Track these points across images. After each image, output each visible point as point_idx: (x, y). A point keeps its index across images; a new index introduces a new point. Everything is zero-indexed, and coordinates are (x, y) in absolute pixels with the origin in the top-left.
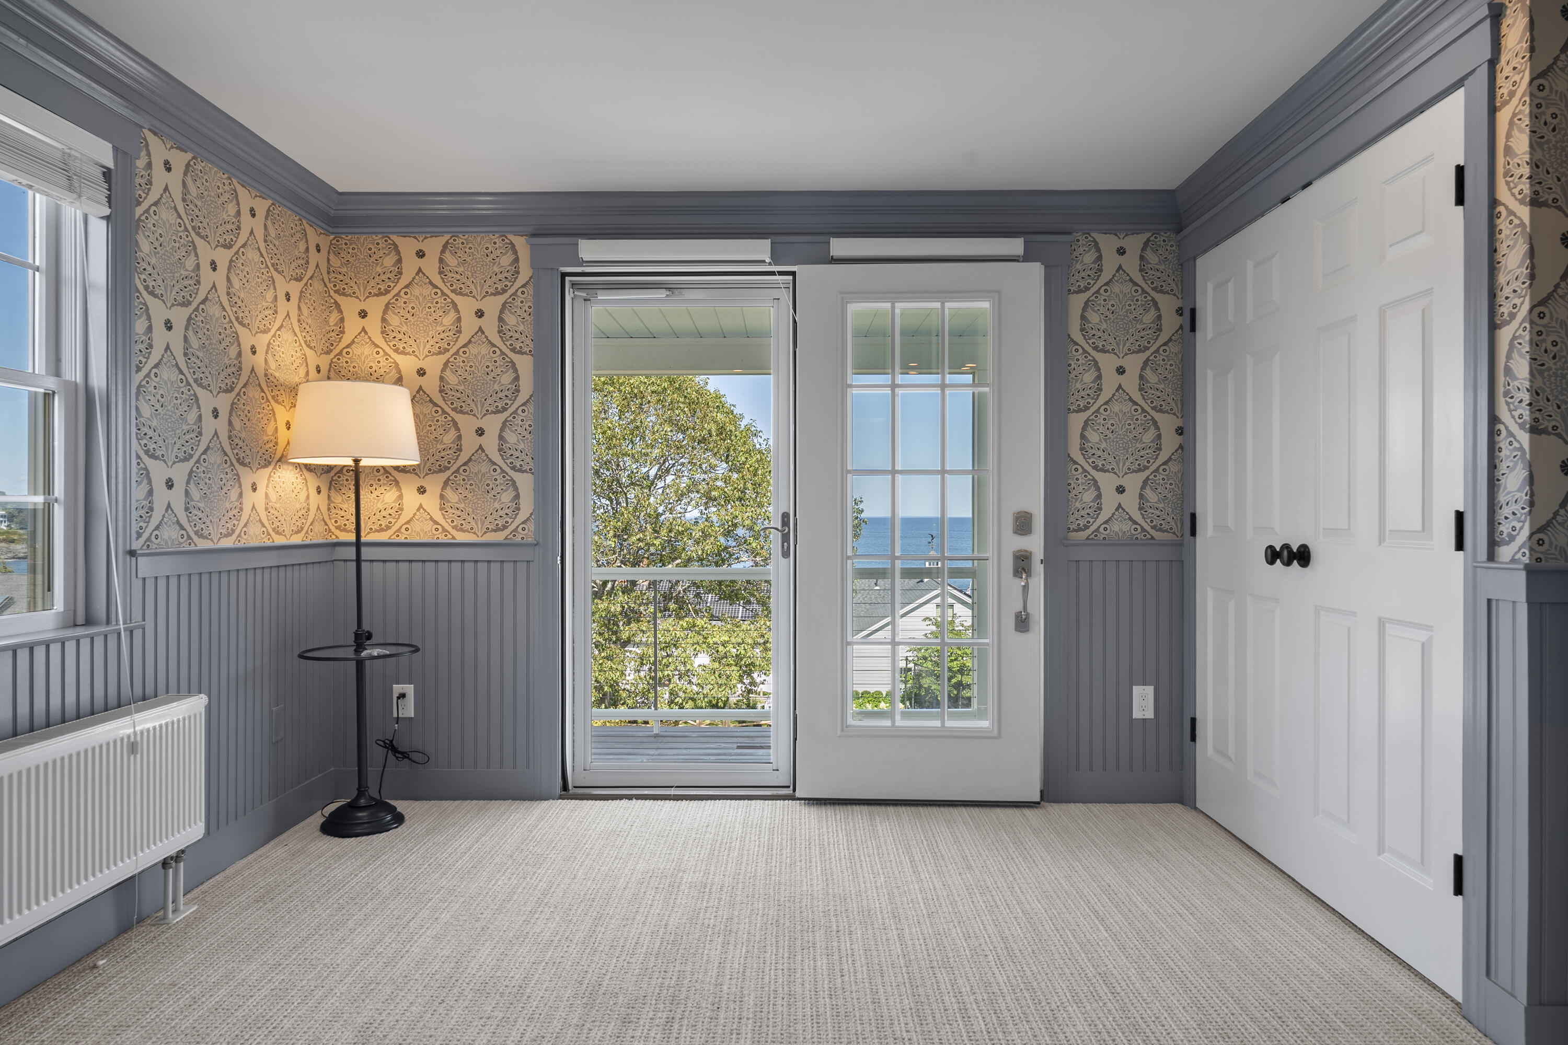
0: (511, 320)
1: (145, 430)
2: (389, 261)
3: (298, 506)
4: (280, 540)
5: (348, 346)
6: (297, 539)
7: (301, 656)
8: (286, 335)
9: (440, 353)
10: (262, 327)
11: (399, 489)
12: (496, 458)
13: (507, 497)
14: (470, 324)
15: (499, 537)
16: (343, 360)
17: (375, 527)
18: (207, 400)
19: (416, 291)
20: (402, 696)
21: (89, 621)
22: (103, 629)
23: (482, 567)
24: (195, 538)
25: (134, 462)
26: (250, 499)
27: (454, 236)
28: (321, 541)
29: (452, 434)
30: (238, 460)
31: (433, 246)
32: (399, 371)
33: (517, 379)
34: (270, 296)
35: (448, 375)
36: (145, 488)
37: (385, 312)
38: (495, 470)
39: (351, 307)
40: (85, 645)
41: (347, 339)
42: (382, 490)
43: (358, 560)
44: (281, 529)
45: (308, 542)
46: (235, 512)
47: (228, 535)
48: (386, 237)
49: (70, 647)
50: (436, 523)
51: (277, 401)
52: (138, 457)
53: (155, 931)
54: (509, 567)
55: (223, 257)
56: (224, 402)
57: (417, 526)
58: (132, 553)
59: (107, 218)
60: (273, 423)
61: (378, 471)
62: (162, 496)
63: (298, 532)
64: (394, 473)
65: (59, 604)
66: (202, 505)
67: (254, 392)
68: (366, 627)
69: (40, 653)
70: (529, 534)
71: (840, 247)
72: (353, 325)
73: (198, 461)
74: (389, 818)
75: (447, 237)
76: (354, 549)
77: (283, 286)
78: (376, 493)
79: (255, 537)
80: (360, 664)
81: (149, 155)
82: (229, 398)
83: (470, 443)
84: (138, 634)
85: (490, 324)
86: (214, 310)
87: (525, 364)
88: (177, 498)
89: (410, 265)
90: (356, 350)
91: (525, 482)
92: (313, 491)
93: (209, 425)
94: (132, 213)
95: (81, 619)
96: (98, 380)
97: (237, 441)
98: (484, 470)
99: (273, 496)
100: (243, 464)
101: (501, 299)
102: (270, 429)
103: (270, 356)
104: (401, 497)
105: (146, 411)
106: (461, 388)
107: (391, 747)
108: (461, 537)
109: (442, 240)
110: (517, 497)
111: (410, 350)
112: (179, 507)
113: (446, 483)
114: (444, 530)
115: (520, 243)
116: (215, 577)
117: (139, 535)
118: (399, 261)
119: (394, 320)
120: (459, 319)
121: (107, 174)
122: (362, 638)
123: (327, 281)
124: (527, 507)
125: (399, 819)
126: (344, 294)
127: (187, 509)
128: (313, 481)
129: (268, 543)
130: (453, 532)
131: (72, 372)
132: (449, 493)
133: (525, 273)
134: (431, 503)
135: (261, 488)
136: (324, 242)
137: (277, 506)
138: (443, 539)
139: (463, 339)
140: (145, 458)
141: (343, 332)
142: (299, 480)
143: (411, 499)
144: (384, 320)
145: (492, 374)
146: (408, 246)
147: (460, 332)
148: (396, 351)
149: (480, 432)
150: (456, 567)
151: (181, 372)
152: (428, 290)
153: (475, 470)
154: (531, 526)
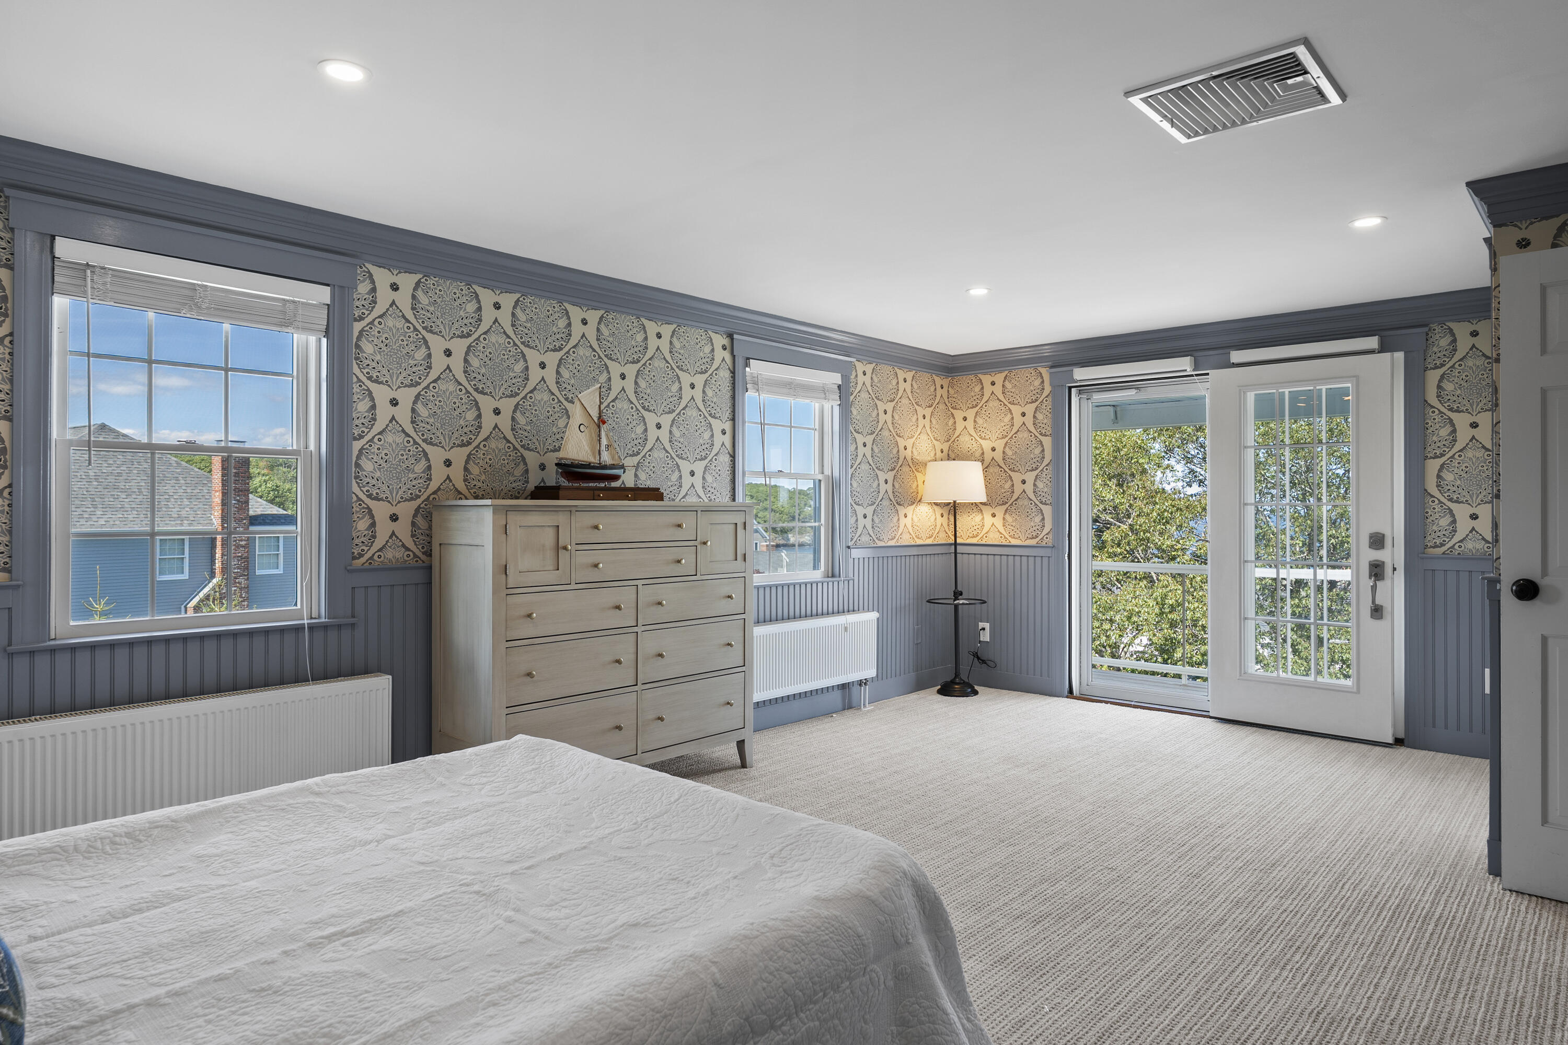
0: (1040, 416)
1: (854, 493)
2: (977, 389)
3: (930, 524)
4: (919, 542)
5: (958, 437)
6: (929, 541)
7: (928, 601)
8: (924, 437)
9: (1003, 438)
10: (910, 436)
11: (983, 514)
12: (1032, 496)
13: (1038, 519)
14: (1018, 420)
15: (1033, 542)
16: (956, 444)
17: (971, 535)
18: (882, 476)
19: (991, 404)
20: (984, 629)
21: (833, 576)
22: (838, 579)
23: (1018, 558)
24: (876, 541)
25: (850, 508)
26: (903, 521)
27: (1010, 371)
28: (944, 542)
29: (1009, 483)
30: (897, 503)
31: (999, 378)
32: (983, 449)
33: (1043, 451)
34: (914, 419)
35: (1007, 449)
36: (854, 519)
37: (975, 417)
38: (1031, 504)
39: (959, 415)
40: (831, 584)
41: (957, 434)
42: (974, 515)
43: (956, 553)
44: (920, 536)
45: (935, 543)
46: (895, 528)
47: (892, 539)
48: (976, 376)
49: (825, 585)
50: (1001, 533)
51: (918, 471)
52: (851, 505)
53: (856, 711)
54: (1038, 560)
55: (889, 407)
56: (890, 476)
57: (991, 535)
58: (849, 547)
59: (840, 405)
60: (915, 482)
61: (972, 504)
62: (862, 521)
63: (930, 537)
64: (980, 505)
65: (823, 569)
66: (879, 525)
67: (905, 469)
68: (959, 589)
69: (814, 586)
70: (1049, 541)
71: (1237, 356)
72: (960, 425)
73: (878, 505)
74: (969, 690)
75: (1007, 372)
76: (953, 547)
77: (921, 411)
78: (971, 517)
79: (906, 540)
80: (956, 606)
81: (856, 371)
82: (892, 474)
83: (1018, 488)
84: (851, 582)
85: (1029, 420)
86: (885, 433)
87: (1047, 442)
88: (868, 522)
89: (988, 389)
90: (961, 439)
91: (1047, 510)
92: (939, 516)
93: (883, 487)
94: (849, 399)
95: (830, 575)
96: (836, 474)
97: (896, 494)
98: (1026, 503)
99: (916, 519)
100: (900, 505)
101: (1034, 405)
102: (914, 486)
103: (914, 449)
104: (983, 519)
105: (855, 484)
106: (1014, 457)
107: (976, 655)
108: (1014, 542)
109: (1004, 374)
110: (1043, 519)
111: (987, 437)
112: (869, 527)
113: (1006, 511)
114: (1005, 537)
115: (1045, 372)
116: (885, 559)
117: (852, 539)
118: (982, 388)
119: (980, 421)
120: (1013, 418)
121: (839, 387)
122: (957, 594)
123: (947, 403)
124: (1048, 526)
125: (976, 693)
126: (956, 409)
127: (873, 527)
128: (939, 511)
129: (913, 543)
130: (1010, 539)
131: (827, 472)
132: (1007, 516)
133: (1048, 389)
134: (998, 521)
135: (909, 516)
136: (945, 382)
137: (918, 524)
138: (1005, 543)
139: (1014, 430)
140: (854, 505)
141: (955, 429)
142: (931, 510)
143: (989, 520)
144: (975, 421)
145: (1030, 449)
146: (986, 379)
147: (1013, 425)
148: (981, 438)
149: (1024, 482)
150: (1011, 558)
151: (870, 465)
152: (997, 403)
153: (1021, 503)
154: (1050, 536)
